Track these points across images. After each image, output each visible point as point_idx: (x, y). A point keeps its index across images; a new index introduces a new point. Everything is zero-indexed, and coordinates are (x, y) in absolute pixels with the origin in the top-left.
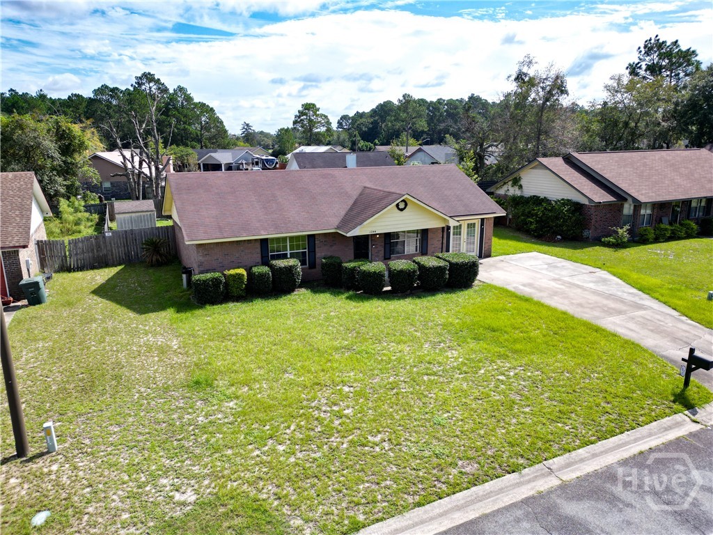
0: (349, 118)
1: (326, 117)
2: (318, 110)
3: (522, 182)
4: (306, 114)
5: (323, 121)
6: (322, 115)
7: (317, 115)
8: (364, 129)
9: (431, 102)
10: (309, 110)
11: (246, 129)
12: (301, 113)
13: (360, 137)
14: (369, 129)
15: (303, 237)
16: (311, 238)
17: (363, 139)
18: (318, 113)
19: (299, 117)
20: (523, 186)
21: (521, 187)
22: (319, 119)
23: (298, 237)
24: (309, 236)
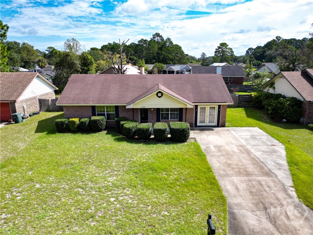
0: (253, 49)
1: (231, 49)
2: (228, 46)
3: (275, 85)
4: (221, 48)
5: (230, 51)
6: (229, 48)
7: (227, 48)
8: (258, 55)
9: (299, 40)
10: (223, 46)
11: (203, 56)
12: (219, 48)
13: (255, 58)
14: (261, 54)
15: (113, 106)
16: (117, 107)
17: (257, 59)
18: (227, 47)
19: (218, 49)
20: (276, 87)
21: (274, 88)
22: (227, 50)
23: (110, 107)
24: (115, 106)
